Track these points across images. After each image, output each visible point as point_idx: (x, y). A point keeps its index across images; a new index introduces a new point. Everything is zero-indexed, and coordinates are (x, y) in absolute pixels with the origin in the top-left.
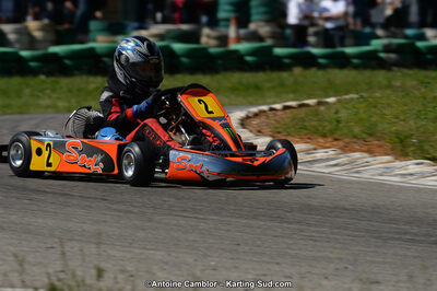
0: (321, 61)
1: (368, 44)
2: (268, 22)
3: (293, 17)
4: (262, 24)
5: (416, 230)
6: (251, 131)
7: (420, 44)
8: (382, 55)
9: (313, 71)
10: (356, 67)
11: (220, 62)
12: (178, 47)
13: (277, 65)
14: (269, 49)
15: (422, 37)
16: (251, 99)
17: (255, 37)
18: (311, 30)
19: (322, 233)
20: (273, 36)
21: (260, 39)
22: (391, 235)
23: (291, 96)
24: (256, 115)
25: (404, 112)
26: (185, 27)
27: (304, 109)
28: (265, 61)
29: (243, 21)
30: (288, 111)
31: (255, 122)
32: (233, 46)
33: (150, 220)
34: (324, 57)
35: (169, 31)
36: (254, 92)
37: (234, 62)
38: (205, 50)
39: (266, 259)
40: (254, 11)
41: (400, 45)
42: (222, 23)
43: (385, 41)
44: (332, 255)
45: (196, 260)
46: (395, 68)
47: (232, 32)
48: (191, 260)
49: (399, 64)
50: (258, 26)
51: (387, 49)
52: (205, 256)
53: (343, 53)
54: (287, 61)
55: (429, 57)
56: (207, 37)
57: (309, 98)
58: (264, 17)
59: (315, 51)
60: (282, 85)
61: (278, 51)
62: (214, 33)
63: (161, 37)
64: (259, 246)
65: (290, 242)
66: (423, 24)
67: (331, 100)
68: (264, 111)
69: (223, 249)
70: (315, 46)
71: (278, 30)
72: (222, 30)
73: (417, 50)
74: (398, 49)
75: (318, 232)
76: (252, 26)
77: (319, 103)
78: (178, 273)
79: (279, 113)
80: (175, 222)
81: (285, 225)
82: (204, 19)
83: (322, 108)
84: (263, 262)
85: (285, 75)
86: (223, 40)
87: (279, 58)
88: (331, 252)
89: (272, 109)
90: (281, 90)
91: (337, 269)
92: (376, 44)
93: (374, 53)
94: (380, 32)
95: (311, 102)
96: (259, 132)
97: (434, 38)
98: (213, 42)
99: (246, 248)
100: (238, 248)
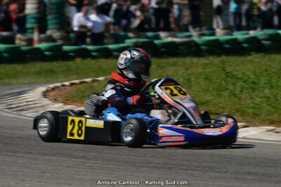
0: (94, 54)
1: (123, 42)
2: (59, 29)
4: (54, 31)
6: (50, 100)
7: (157, 42)
9: (89, 61)
10: (116, 57)
11: (28, 55)
12: (1, 47)
13: (65, 57)
14: (60, 46)
15: (158, 37)
16: (49, 79)
17: (50, 39)
20: (62, 38)
21: (54, 40)
23: (75, 77)
24: (53, 89)
27: (84, 85)
28: (57, 55)
29: (42, 29)
30: (74, 86)
31: (53, 94)
32: (37, 45)
34: (95, 51)
36: (50, 75)
37: (38, 56)
38: (18, 48)
39: (62, 181)
40: (49, 22)
41: (144, 43)
42: (29, 31)
43: (135, 40)
45: (16, 183)
47: (36, 36)
48: (13, 184)
50: (52, 32)
51: (136, 45)
52: (23, 180)
53: (107, 48)
54: (71, 54)
55: (163, 50)
56: (20, 40)
57: (87, 78)
58: (57, 26)
59: (90, 47)
61: (66, 48)
62: (24, 37)
64: (57, 173)
66: (157, 29)
67: (101, 78)
68: (58, 87)
69: (34, 176)
70: (88, 45)
71: (65, 34)
72: (29, 35)
73: (155, 46)
74: (143, 45)
76: (49, 33)
77: (94, 81)
79: (68, 88)
83: (95, 84)
84: (61, 183)
85: (70, 63)
86: (30, 41)
87: (67, 52)
89: (63, 85)
90: (68, 73)
92: (129, 42)
94: (131, 35)
95: (88, 80)
96: (55, 100)
97: (165, 38)
98: (23, 43)
99: (49, 175)
100: (43, 174)
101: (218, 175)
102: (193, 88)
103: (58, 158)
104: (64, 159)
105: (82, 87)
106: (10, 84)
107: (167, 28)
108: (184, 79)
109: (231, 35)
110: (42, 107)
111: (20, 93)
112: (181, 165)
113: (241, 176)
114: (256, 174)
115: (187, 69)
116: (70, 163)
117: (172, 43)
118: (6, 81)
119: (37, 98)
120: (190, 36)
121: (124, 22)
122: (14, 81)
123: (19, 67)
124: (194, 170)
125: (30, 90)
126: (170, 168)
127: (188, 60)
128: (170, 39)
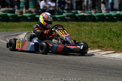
1: (62, 14)
2: (34, 8)
4: (32, 8)
5: (76, 66)
7: (76, 15)
8: (66, 18)
10: (59, 21)
11: (21, 19)
12: (9, 14)
14: (35, 15)
15: (77, 13)
17: (30, 12)
19: (50, 67)
20: (35, 12)
21: (32, 13)
22: (69, 68)
25: (73, 34)
26: (10, 9)
28: (33, 19)
29: (27, 8)
32: (24, 15)
33: (2, 63)
35: (6, 10)
36: (30, 28)
37: (25, 19)
38: (16, 15)
39: (34, 74)
40: (30, 5)
41: (71, 15)
42: (21, 8)
43: (67, 14)
44: (53, 73)
45: (15, 74)
46: (69, 21)
47: (24, 10)
48: (13, 74)
49: (71, 20)
50: (31, 9)
51: (67, 16)
52: (17, 73)
53: (55, 17)
55: (79, 18)
56: (17, 12)
58: (33, 7)
62: (19, 11)
63: (4, 12)
64: (32, 70)
65: (41, 69)
66: (77, 9)
69: (22, 71)
71: (37, 10)
72: (21, 10)
73: (76, 16)
74: (70, 16)
75: (49, 66)
76: (30, 9)
78: (10, 77)
80: (8, 63)
81: (40, 64)
86: (22, 13)
88: (53, 72)
91: (54, 77)
92: (64, 15)
93: (64, 17)
94: (65, 11)
97: (80, 13)
99: (29, 71)
100: (26, 71)
101: (102, 73)
103: (33, 64)
104: (35, 64)
106: (12, 31)
107: (81, 9)
109: (109, 13)
111: (17, 35)
112: (86, 69)
116: (38, 66)
117: (83, 16)
118: (11, 29)
120: (91, 13)
121: (62, 6)
122: (14, 30)
123: (16, 24)
125: (22, 34)
126: (81, 70)
127: (90, 23)
128: (82, 14)
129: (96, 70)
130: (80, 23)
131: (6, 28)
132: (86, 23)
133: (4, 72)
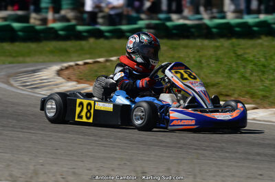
0: (107, 34)
1: (135, 23)
2: (73, 9)
3: (89, 7)
4: (69, 11)
6: (64, 78)
7: (169, 24)
8: (145, 30)
9: (102, 41)
11: (42, 35)
12: (16, 25)
13: (79, 36)
14: (74, 26)
15: (169, 19)
16: (62, 58)
17: (64, 19)
18: (100, 15)
19: (109, 142)
20: (76, 18)
21: (67, 20)
23: (88, 56)
24: (67, 68)
26: (20, 13)
27: (96, 65)
28: (71, 34)
29: (57, 9)
30: (86, 66)
31: (66, 72)
32: (51, 25)
34: (108, 31)
35: (10, 15)
36: (64, 54)
37: (51, 35)
38: (32, 29)
39: (75, 158)
40: (64, 3)
41: (156, 24)
42: (44, 10)
43: (147, 22)
44: (116, 156)
45: (30, 159)
47: (50, 16)
48: (27, 159)
50: (66, 12)
51: (148, 26)
52: (36, 156)
53: (120, 29)
54: (85, 34)
55: (174, 32)
56: (34, 19)
57: (100, 57)
59: (103, 28)
60: (82, 49)
61: (80, 28)
62: (38, 17)
63: (5, 19)
64: (70, 150)
65: (89, 147)
67: (114, 58)
68: (71, 66)
69: (47, 152)
70: (102, 25)
71: (79, 15)
72: (43, 15)
73: (167, 27)
74: (155, 27)
75: (107, 141)
76: (63, 12)
77: (107, 61)
79: (81, 67)
80: (16, 135)
81: (87, 137)
82: (32, 7)
83: (108, 64)
85: (83, 43)
86: (44, 21)
87: (80, 32)
88: (116, 154)
89: (77, 65)
90: (82, 53)
91: (120, 165)
92: (141, 24)
93: (139, 29)
94: (143, 16)
95: (101, 60)
96: (69, 79)
97: (177, 20)
98: (38, 22)
99: (62, 152)
100: (57, 151)
101: (227, 155)
102: (205, 70)
103: (71, 136)
104: (77, 136)
105: (96, 67)
106: (24, 62)
108: (196, 61)
110: (56, 85)
111: (34, 71)
112: (192, 145)
113: (250, 157)
114: (266, 155)
115: (198, 51)
116: (83, 140)
117: (184, 26)
118: (21, 59)
119: (51, 76)
120: (201, 19)
121: (137, 4)
122: (28, 59)
123: (33, 46)
124: (205, 150)
125: (45, 68)
126: (181, 148)
127: (199, 42)
128: (181, 22)
129: (214, 147)
130: (176, 42)
131: (11, 56)
132: (191, 42)
133: (6, 155)
